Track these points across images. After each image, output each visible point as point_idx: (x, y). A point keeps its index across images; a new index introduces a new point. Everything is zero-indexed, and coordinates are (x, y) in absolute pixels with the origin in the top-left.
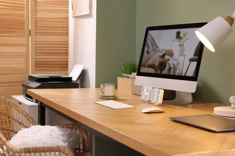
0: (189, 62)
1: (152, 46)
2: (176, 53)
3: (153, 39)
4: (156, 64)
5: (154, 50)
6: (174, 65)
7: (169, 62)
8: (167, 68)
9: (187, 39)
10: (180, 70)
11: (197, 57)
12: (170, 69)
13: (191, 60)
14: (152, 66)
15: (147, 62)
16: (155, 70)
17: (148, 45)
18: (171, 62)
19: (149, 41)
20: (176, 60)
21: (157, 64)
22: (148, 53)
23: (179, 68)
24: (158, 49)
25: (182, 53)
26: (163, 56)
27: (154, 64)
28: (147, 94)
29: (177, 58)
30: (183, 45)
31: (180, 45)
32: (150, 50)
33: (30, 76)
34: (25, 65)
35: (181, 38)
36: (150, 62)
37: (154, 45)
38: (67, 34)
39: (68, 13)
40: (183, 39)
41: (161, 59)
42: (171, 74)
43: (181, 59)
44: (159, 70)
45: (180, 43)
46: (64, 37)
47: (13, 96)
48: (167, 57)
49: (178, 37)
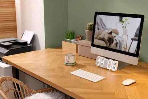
0: (132, 40)
1: (101, 25)
2: (121, 33)
3: (101, 19)
4: (105, 38)
5: (103, 28)
6: (120, 41)
7: (116, 38)
9: (128, 23)
10: (125, 45)
11: (137, 38)
12: (117, 43)
13: (133, 39)
14: (103, 39)
15: (98, 36)
16: (105, 42)
17: (98, 23)
20: (121, 37)
22: (99, 29)
23: (124, 44)
24: (106, 28)
25: (125, 33)
26: (111, 33)
27: (104, 38)
29: (121, 36)
30: (125, 27)
31: (123, 27)
32: (100, 28)
35: (123, 22)
36: (101, 36)
37: (102, 24)
40: (125, 23)
41: (109, 35)
42: (118, 48)
43: (125, 37)
44: (108, 43)
45: (123, 26)
48: (113, 34)
49: (121, 20)
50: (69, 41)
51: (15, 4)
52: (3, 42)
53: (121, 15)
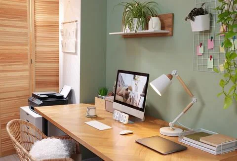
2: (134, 89)
5: (122, 84)
6: (133, 97)
8: (129, 98)
9: (139, 81)
10: (136, 100)
11: (144, 94)
12: (131, 99)
13: (141, 95)
14: (121, 95)
16: (123, 98)
17: (119, 80)
18: (131, 95)
19: (119, 78)
20: (133, 93)
21: (124, 95)
22: (119, 86)
24: (124, 84)
25: (136, 90)
26: (127, 90)
28: (117, 116)
32: (120, 84)
33: (33, 94)
34: (28, 84)
35: (136, 79)
37: (122, 81)
38: (58, 62)
39: (59, 47)
42: (131, 104)
43: (136, 93)
45: (135, 83)
46: (56, 64)
47: (21, 107)
49: (134, 78)
50: (100, 97)
51: (59, 59)
52: (41, 95)
53: (135, 74)
